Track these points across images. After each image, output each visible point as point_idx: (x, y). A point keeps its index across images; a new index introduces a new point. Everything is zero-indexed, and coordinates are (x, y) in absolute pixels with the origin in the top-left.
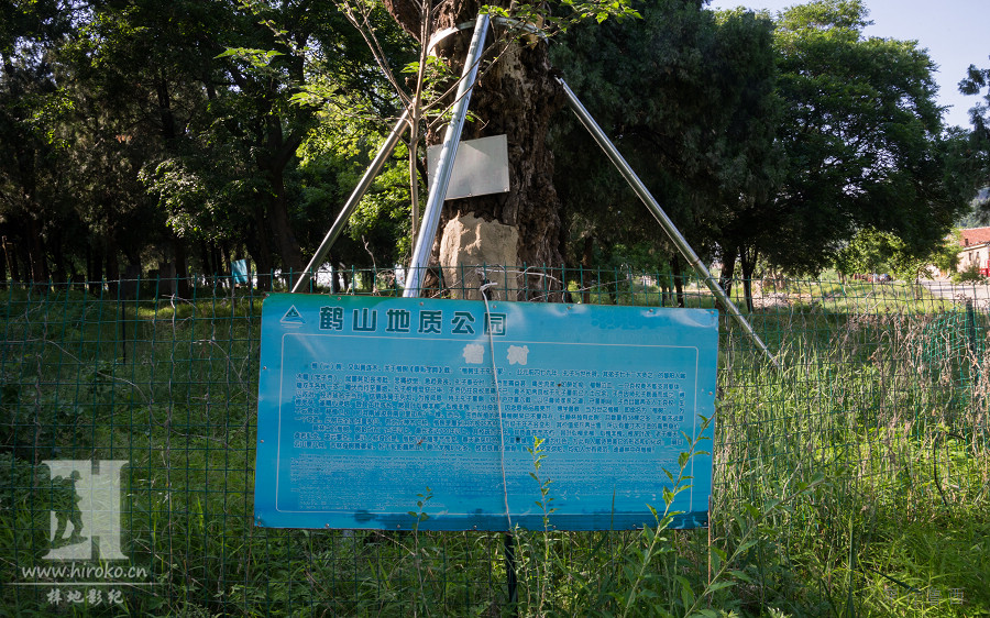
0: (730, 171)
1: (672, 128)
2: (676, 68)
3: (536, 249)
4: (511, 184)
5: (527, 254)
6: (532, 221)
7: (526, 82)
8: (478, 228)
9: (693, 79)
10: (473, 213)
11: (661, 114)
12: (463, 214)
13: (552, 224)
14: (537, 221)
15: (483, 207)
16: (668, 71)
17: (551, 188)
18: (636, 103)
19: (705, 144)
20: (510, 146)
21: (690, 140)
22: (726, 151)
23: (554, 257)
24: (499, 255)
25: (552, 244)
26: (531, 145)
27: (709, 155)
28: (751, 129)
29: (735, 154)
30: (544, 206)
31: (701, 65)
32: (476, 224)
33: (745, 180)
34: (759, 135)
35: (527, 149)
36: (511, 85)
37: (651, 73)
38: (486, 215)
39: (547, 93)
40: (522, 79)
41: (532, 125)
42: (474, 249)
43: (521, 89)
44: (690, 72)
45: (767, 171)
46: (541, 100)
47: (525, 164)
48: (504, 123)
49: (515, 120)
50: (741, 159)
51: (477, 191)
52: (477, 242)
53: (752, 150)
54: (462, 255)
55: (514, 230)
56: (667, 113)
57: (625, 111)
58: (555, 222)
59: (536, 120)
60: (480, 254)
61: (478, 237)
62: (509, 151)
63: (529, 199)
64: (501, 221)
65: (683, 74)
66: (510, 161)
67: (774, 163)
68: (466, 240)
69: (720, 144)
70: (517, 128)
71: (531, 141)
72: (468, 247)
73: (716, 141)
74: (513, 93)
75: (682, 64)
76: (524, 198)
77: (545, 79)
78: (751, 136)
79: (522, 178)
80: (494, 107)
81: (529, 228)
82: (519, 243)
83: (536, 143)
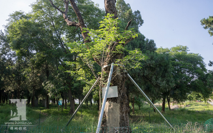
0: (162, 84)
1: (150, 76)
2: (150, 64)
3: (123, 108)
4: (118, 95)
5: (121, 109)
6: (122, 102)
7: (121, 75)
8: (112, 104)
9: (153, 66)
10: (111, 101)
11: (148, 73)
12: (109, 101)
13: (126, 102)
14: (123, 102)
15: (113, 100)
16: (148, 65)
17: (126, 96)
18: (142, 71)
19: (157, 79)
20: (118, 88)
21: (154, 79)
22: (161, 80)
23: (127, 109)
24: (116, 109)
25: (126, 106)
26: (122, 87)
27: (158, 81)
28: (166, 75)
29: (163, 81)
30: (125, 99)
31: (155, 63)
32: (112, 103)
33: (165, 86)
34: (168, 77)
35: (121, 88)
36: (118, 76)
37: (145, 65)
38: (113, 101)
39: (125, 77)
40: (120, 75)
41: (122, 83)
42: (111, 108)
43: (120, 76)
44: (153, 65)
45: (170, 84)
46: (124, 78)
47: (121, 91)
48: (117, 83)
49: (119, 83)
50: (164, 82)
51: (112, 97)
52: (112, 107)
53: (167, 80)
54: (109, 109)
55: (119, 104)
56: (149, 73)
57: (140, 73)
58: (127, 102)
59: (123, 82)
60: (112, 109)
61: (112, 106)
62: (118, 89)
63: (122, 98)
64: (116, 102)
65: (151, 65)
66: (118, 91)
67: (171, 82)
68: (110, 106)
69: (160, 79)
70: (119, 84)
71: (122, 86)
72: (110, 108)
73: (159, 78)
74: (118, 78)
75: (151, 63)
76: (121, 98)
77: (124, 74)
78: (166, 77)
79: (120, 94)
80: (115, 80)
81: (122, 103)
82: (120, 107)
83: (123, 87)
